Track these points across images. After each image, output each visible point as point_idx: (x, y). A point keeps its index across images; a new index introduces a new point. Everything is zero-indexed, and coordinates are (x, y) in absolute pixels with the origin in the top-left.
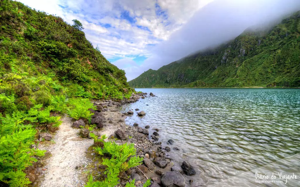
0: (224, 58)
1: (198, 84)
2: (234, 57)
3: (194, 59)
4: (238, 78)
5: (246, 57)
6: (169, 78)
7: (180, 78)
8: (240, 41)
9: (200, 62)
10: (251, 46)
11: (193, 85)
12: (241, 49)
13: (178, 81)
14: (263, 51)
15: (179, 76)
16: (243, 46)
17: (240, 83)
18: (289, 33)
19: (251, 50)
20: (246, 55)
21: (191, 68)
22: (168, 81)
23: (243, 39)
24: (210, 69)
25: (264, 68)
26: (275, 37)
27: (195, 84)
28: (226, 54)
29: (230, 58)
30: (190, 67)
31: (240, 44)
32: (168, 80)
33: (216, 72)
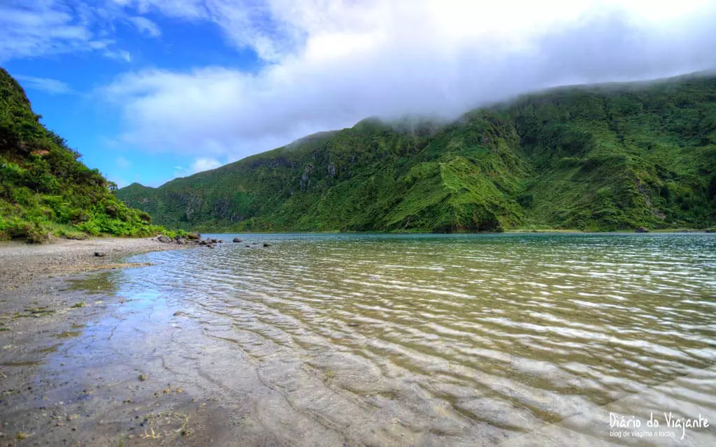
0: (304, 178)
1: (253, 225)
2: (319, 179)
3: (253, 172)
4: (318, 217)
5: (337, 181)
6: (193, 210)
7: (219, 210)
8: (329, 152)
9: (263, 179)
10: (344, 163)
11: (242, 227)
12: (329, 166)
13: (215, 217)
14: (357, 174)
15: (217, 205)
16: (332, 161)
17: (320, 224)
18: (386, 153)
19: (344, 170)
20: (336, 177)
21: (245, 190)
22: (189, 218)
23: (332, 150)
24: (282, 197)
25: (353, 202)
26: (371, 155)
27: (248, 224)
28: (307, 170)
29: (314, 179)
30: (241, 188)
31: (328, 157)
32: (188, 214)
33: (289, 203)
